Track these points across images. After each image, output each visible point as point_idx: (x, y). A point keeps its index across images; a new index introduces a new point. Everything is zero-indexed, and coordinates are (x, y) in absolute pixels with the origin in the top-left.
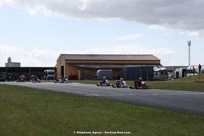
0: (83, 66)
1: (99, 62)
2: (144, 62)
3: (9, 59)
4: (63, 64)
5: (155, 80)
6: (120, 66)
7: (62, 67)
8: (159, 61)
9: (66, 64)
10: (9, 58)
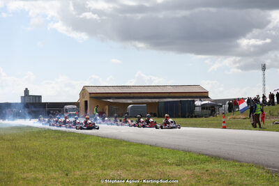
0: (111, 101)
1: (132, 95)
2: (187, 95)
3: (26, 91)
4: (87, 98)
5: (196, 117)
6: (157, 100)
7: (86, 102)
8: (207, 92)
9: (91, 97)
10: (27, 89)
